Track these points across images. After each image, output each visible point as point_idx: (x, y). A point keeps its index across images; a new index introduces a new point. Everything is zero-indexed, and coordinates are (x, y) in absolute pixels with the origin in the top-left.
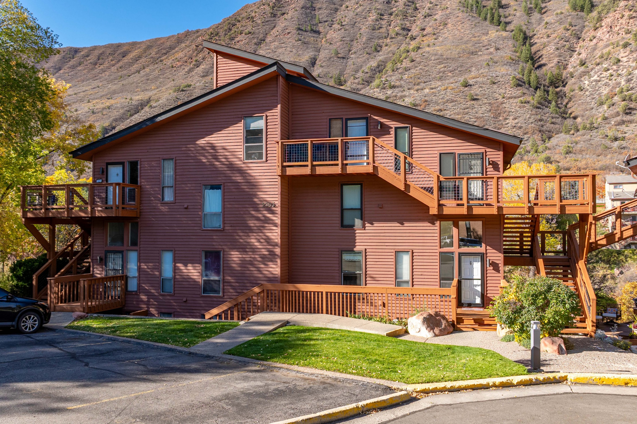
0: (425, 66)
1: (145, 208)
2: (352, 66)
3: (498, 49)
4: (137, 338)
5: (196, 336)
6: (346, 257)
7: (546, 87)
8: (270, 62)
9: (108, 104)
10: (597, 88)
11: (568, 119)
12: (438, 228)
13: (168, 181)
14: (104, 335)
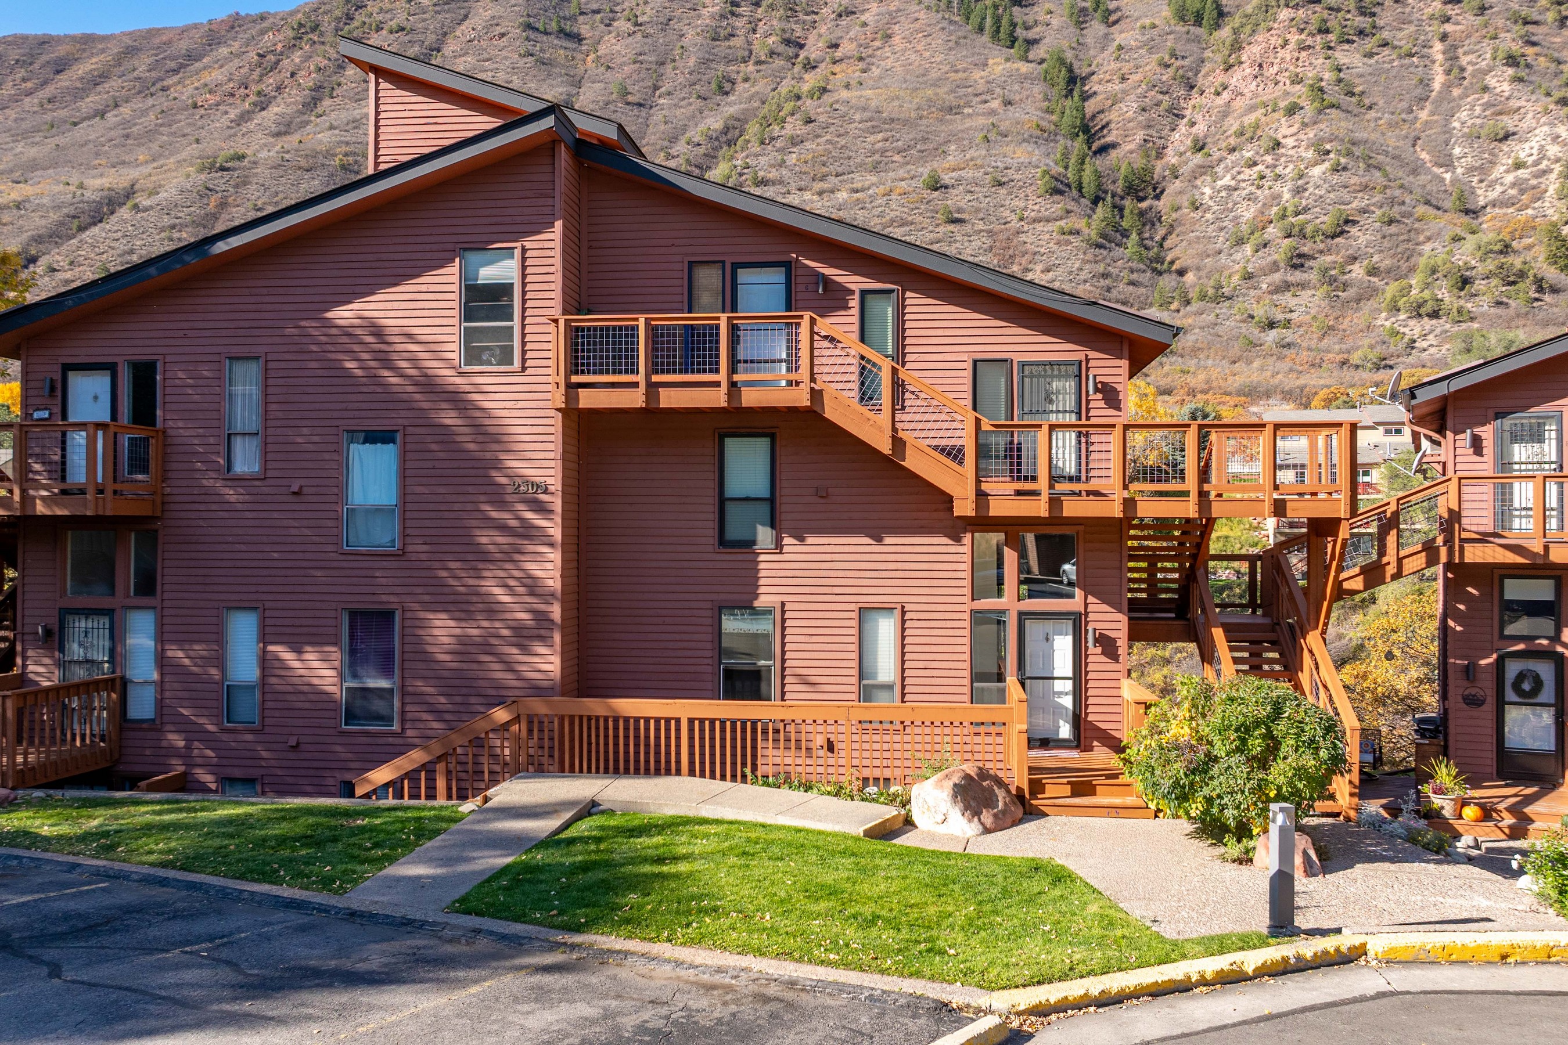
0: (839, 136)
1: (176, 491)
2: (662, 127)
3: (1010, 103)
4: (182, 868)
5: (353, 858)
6: (732, 625)
7: (1117, 199)
8: (530, 107)
9: (15, 196)
10: (1230, 205)
11: (1165, 275)
12: (966, 549)
13: (243, 417)
14: (81, 860)
